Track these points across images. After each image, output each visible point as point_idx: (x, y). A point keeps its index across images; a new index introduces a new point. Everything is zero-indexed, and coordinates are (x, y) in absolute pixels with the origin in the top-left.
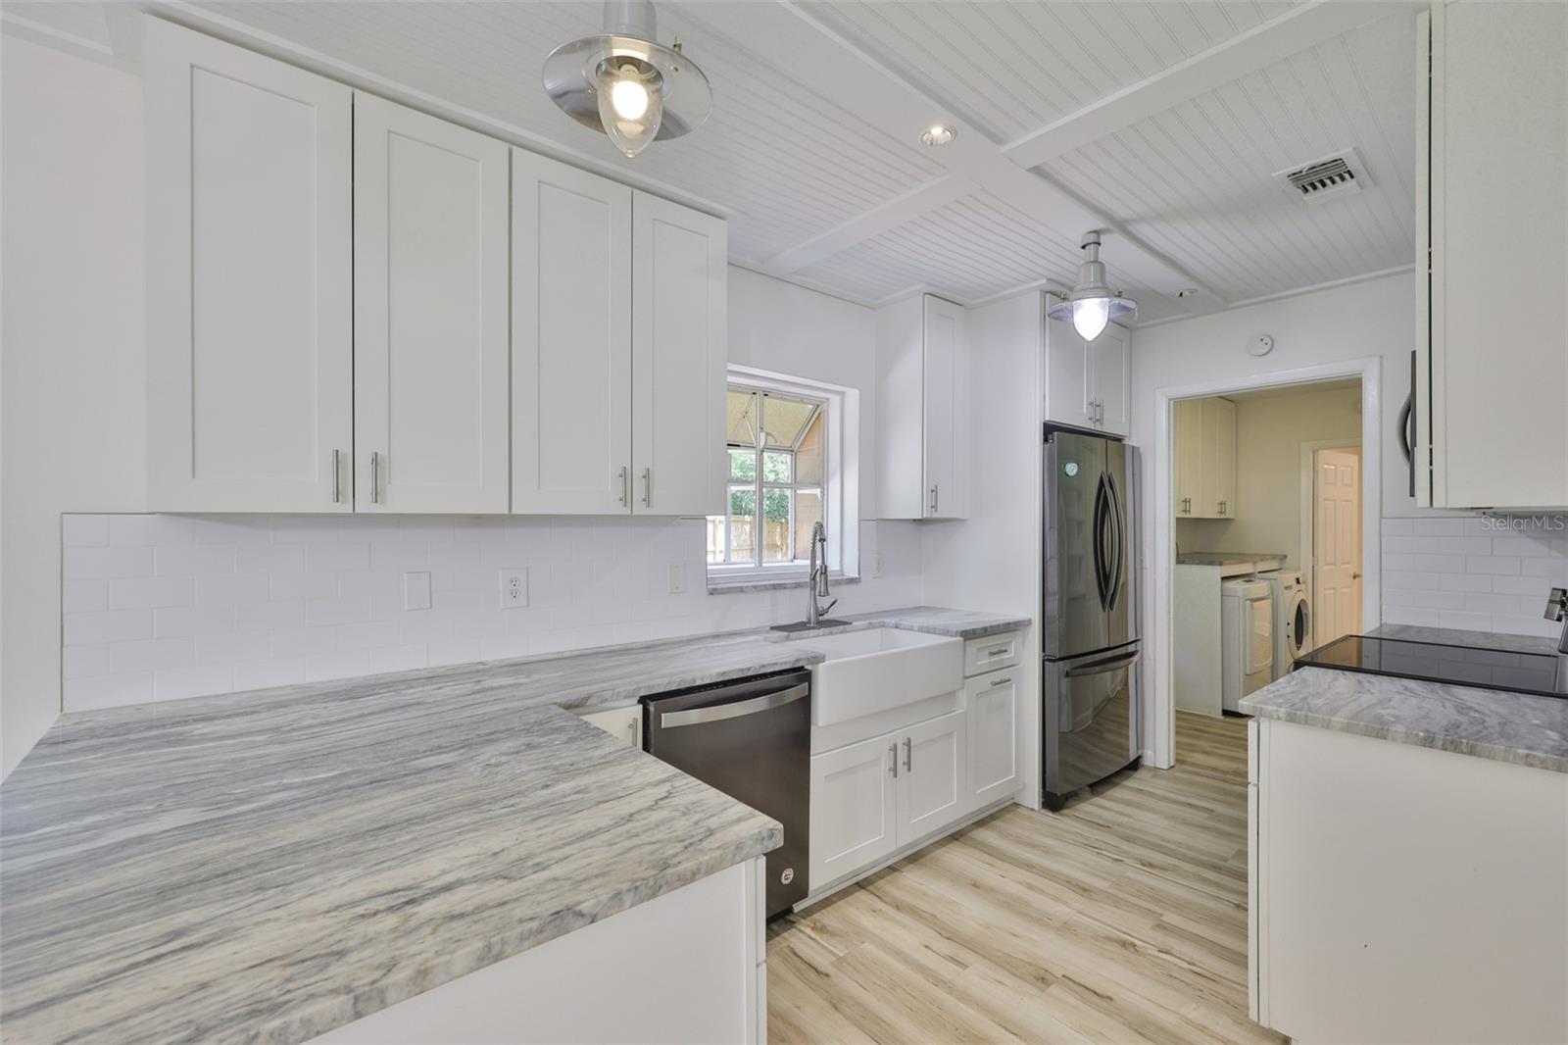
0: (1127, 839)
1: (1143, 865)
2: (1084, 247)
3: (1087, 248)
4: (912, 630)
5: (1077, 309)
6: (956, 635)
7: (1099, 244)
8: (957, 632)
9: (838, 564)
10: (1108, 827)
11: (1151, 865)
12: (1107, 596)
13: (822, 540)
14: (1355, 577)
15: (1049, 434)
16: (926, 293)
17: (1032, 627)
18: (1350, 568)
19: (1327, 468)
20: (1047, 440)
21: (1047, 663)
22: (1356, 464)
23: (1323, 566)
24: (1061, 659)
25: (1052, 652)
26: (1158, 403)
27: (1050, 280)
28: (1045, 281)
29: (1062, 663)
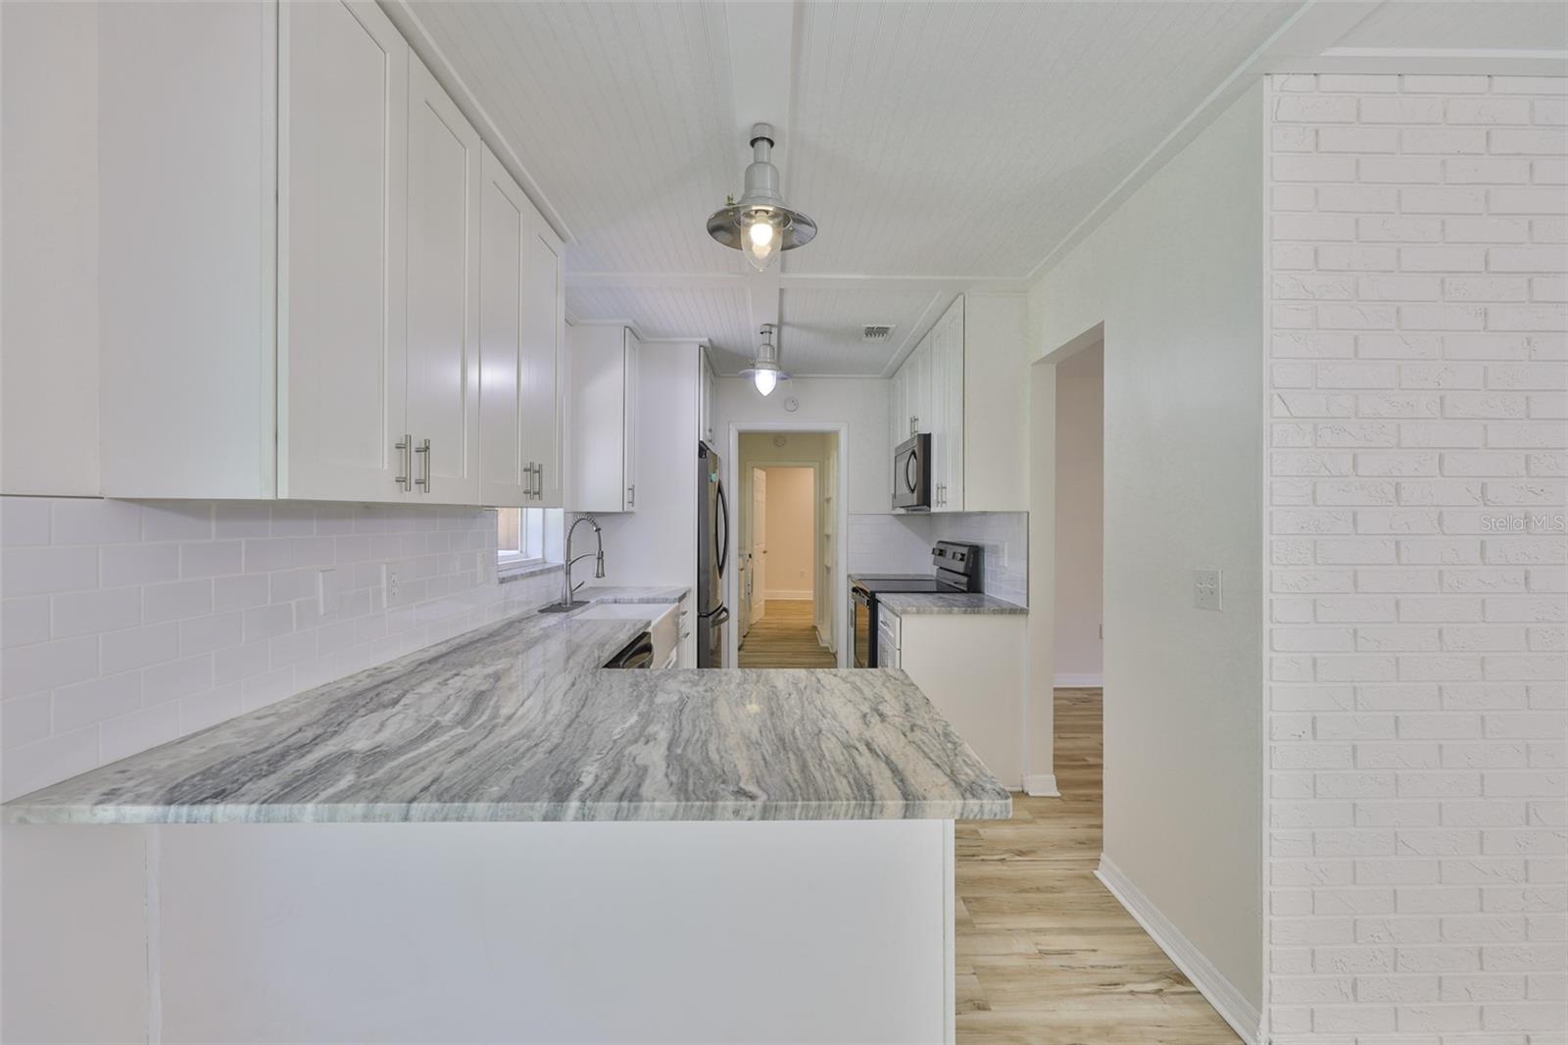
2: (762, 333)
3: (765, 334)
5: (758, 372)
6: (673, 602)
7: (771, 333)
8: (674, 600)
12: (721, 568)
13: (598, 530)
14: (765, 552)
15: (703, 450)
16: (626, 327)
17: (692, 593)
18: (763, 547)
19: (755, 479)
20: (700, 456)
21: (701, 619)
22: (764, 477)
23: (755, 546)
24: (710, 615)
25: (703, 610)
26: (731, 432)
27: (710, 340)
28: (706, 340)
29: (711, 618)
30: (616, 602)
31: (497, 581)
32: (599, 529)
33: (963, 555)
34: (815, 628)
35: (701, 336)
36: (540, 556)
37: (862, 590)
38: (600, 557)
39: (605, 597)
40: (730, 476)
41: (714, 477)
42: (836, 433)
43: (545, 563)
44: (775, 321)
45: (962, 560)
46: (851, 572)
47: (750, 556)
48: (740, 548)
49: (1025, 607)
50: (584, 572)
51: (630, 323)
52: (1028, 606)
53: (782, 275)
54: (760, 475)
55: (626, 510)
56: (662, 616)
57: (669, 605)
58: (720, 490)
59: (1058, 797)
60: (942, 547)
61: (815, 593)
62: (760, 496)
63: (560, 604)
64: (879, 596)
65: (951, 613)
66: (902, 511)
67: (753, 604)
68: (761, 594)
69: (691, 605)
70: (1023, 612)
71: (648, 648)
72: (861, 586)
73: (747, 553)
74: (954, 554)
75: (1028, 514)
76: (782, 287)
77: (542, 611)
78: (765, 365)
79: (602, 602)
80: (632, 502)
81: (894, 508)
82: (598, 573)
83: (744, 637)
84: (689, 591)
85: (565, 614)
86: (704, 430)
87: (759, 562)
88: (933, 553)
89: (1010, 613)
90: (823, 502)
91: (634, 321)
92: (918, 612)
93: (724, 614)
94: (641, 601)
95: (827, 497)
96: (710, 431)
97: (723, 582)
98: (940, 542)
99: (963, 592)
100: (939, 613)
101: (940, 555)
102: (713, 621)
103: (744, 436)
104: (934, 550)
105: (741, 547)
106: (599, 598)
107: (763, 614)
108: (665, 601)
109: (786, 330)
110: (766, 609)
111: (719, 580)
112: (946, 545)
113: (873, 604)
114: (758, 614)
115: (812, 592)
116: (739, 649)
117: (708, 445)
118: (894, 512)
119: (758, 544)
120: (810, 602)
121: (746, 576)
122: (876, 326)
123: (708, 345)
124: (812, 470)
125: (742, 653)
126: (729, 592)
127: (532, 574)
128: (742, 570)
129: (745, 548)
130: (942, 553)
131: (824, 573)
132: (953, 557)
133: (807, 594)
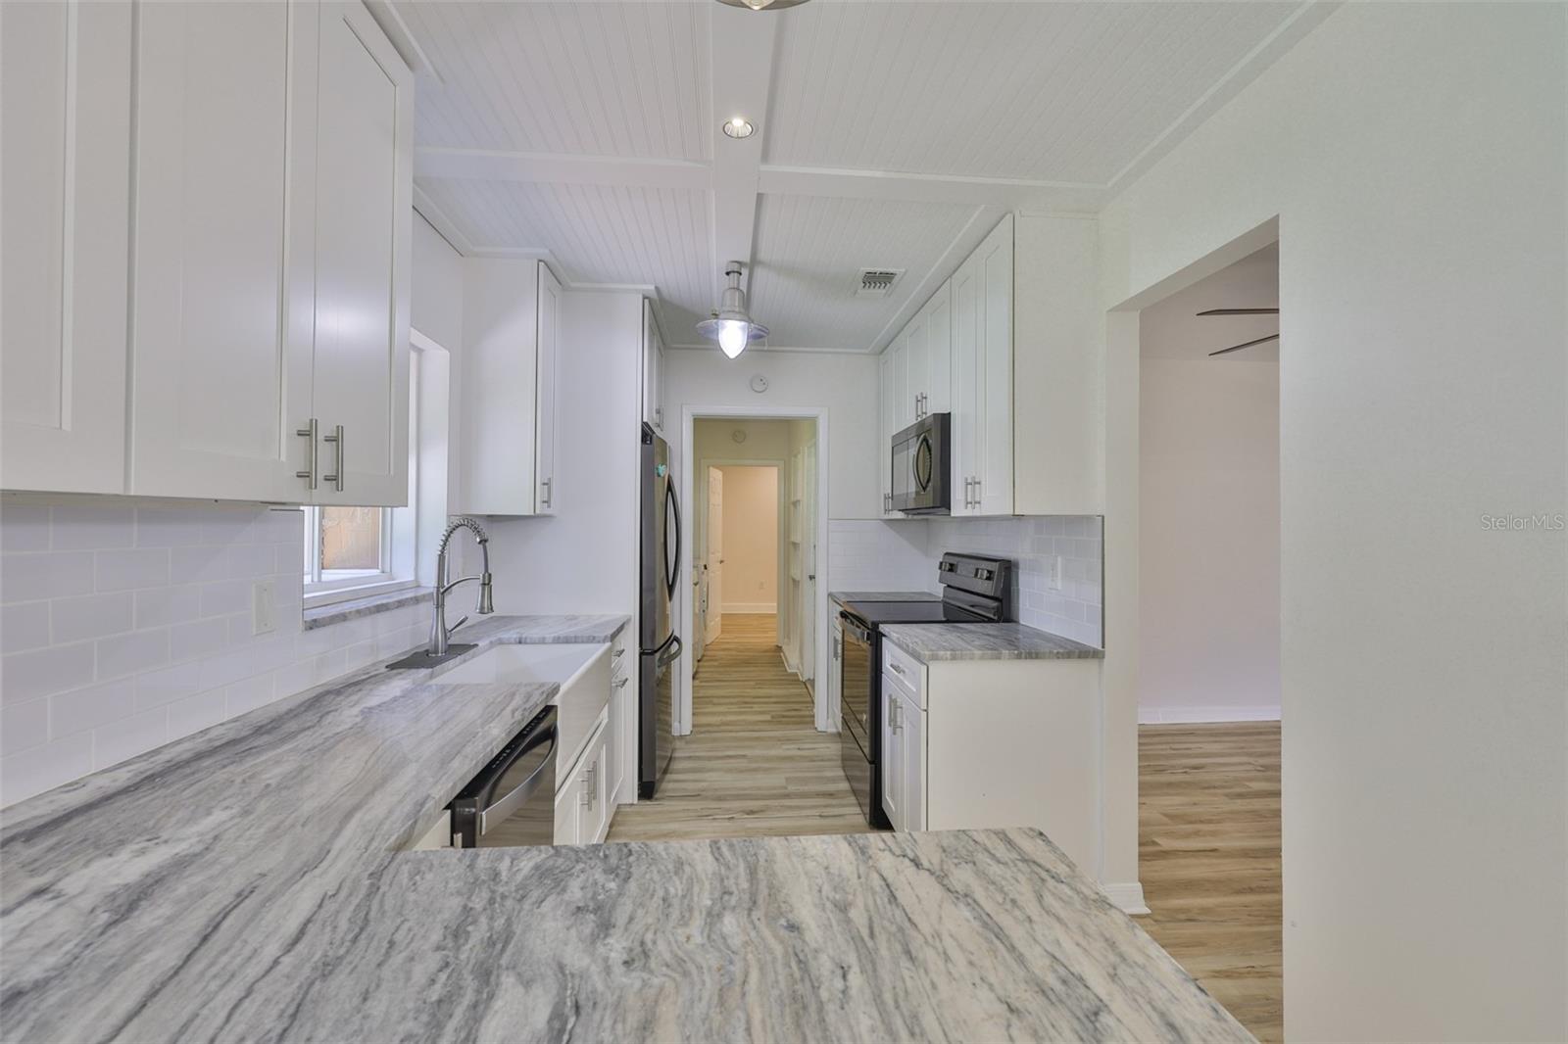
0: (720, 799)
1: (748, 814)
2: (728, 274)
3: (732, 275)
4: (544, 643)
5: (723, 328)
6: (604, 641)
7: (740, 274)
8: (606, 637)
9: (413, 573)
10: (699, 795)
11: (752, 812)
12: (671, 588)
13: (483, 541)
14: (722, 562)
15: (647, 435)
16: (541, 261)
17: (632, 624)
18: (719, 556)
19: (711, 479)
20: (644, 441)
21: (644, 657)
22: (721, 476)
23: (711, 556)
24: (656, 652)
25: (648, 646)
26: (684, 418)
27: (657, 288)
28: (652, 287)
29: (658, 655)
30: (520, 643)
31: (301, 626)
32: (486, 541)
33: (990, 572)
34: (779, 649)
35: (645, 282)
36: (412, 578)
37: (852, 615)
38: (487, 584)
39: (505, 636)
40: (683, 469)
41: (662, 469)
42: (812, 421)
43: (418, 586)
44: (746, 259)
45: (988, 578)
46: (833, 590)
47: (705, 567)
48: (694, 558)
49: (1100, 648)
50: (463, 604)
51: (543, 252)
52: (1103, 647)
53: (764, 168)
54: (716, 475)
55: (538, 512)
56: (582, 669)
57: (598, 645)
58: (670, 488)
59: (1147, 916)
60: (953, 560)
61: (778, 605)
62: (717, 498)
63: (427, 652)
64: (883, 628)
65: (998, 658)
66: (900, 515)
67: (708, 622)
68: (718, 607)
69: (630, 642)
70: (1096, 655)
71: (550, 735)
72: (849, 610)
73: (702, 563)
74: (977, 570)
75: (1103, 517)
76: (760, 191)
77: (392, 667)
78: (731, 315)
79: (501, 642)
80: (547, 502)
81: (886, 511)
82: (482, 608)
83: (699, 661)
84: (629, 620)
85: (430, 670)
86: (650, 409)
87: (716, 572)
88: (940, 568)
89: (1079, 657)
90: (789, 506)
91: (551, 251)
92: (954, 658)
93: (675, 647)
94: (558, 640)
95: (793, 499)
96: (658, 412)
97: (673, 607)
98: (947, 554)
99: (990, 620)
100: (982, 658)
101: (951, 570)
102: (660, 659)
103: (701, 423)
104: (941, 563)
105: (696, 557)
106: (493, 639)
107: (720, 630)
108: (592, 640)
109: (759, 272)
110: (722, 625)
111: (669, 604)
112: (957, 559)
113: (876, 638)
114: (714, 633)
115: (775, 604)
116: (694, 678)
117: (655, 429)
118: (886, 517)
119: (713, 553)
120: (772, 616)
121: (701, 589)
122: (879, 270)
123: (654, 295)
124: (775, 470)
125: (697, 682)
126: (681, 615)
127: (380, 609)
128: (696, 584)
129: (699, 558)
130: (952, 568)
131: (791, 588)
132: (976, 575)
133: (770, 607)
